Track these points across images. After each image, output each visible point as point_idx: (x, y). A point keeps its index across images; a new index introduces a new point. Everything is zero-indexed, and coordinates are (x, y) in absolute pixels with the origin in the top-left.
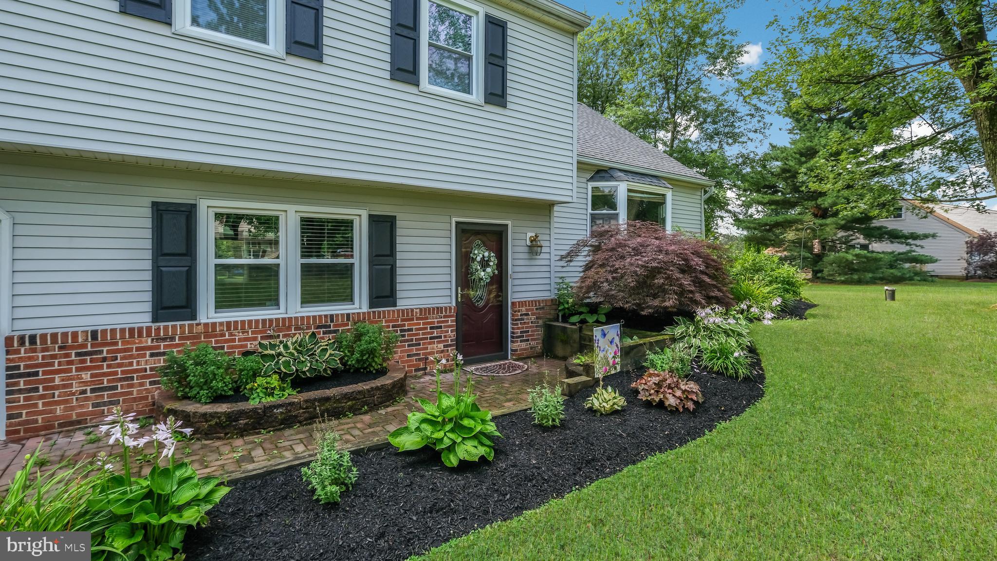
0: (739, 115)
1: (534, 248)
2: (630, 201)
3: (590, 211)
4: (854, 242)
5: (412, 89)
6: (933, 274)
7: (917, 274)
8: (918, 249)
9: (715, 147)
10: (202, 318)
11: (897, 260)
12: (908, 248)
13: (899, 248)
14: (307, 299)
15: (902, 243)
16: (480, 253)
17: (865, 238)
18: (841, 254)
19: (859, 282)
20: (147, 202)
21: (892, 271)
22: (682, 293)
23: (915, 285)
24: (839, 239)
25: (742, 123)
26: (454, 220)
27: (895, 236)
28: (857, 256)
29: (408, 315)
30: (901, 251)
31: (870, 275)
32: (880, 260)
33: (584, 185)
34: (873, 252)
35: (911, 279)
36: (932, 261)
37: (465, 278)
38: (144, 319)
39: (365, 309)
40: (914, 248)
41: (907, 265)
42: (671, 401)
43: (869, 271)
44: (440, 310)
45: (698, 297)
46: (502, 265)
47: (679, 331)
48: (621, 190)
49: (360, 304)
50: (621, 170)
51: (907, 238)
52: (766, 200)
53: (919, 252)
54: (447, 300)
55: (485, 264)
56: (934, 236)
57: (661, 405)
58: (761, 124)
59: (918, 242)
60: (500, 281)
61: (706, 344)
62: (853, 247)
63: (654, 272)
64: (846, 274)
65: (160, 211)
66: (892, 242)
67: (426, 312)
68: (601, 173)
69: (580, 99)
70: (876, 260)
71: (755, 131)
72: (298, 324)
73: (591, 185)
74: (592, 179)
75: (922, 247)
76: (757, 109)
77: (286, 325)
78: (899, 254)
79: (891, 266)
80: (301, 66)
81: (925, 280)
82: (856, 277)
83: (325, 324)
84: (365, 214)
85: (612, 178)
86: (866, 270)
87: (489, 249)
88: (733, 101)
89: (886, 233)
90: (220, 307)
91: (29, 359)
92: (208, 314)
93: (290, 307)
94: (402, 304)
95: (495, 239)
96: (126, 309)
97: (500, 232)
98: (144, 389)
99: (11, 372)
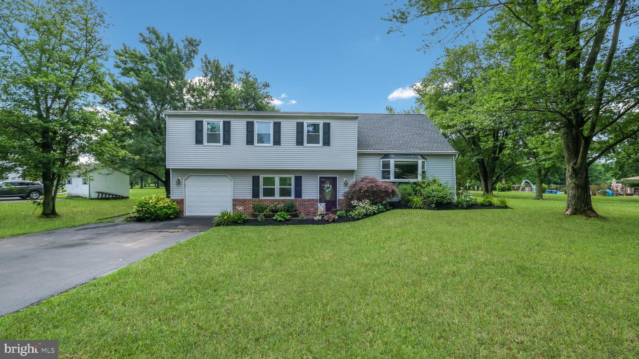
1: (346, 183)
2: (395, 166)
3: (381, 169)
5: (302, 147)
10: (260, 198)
14: (281, 195)
16: (327, 186)
20: (252, 176)
26: (319, 176)
29: (304, 201)
33: (379, 160)
37: (322, 192)
38: (251, 198)
44: (313, 200)
46: (335, 188)
48: (392, 162)
49: (293, 197)
50: (394, 154)
54: (316, 197)
55: (329, 188)
60: (334, 193)
65: (254, 177)
67: (309, 200)
68: (386, 156)
72: (279, 201)
73: (382, 160)
74: (382, 158)
77: (276, 200)
80: (277, 147)
83: (283, 201)
84: (294, 176)
85: (389, 158)
87: (331, 184)
90: (264, 196)
91: (236, 202)
92: (262, 197)
93: (277, 197)
94: (303, 198)
95: (333, 181)
96: (248, 195)
97: (335, 179)
98: (251, 210)
99: (233, 205)
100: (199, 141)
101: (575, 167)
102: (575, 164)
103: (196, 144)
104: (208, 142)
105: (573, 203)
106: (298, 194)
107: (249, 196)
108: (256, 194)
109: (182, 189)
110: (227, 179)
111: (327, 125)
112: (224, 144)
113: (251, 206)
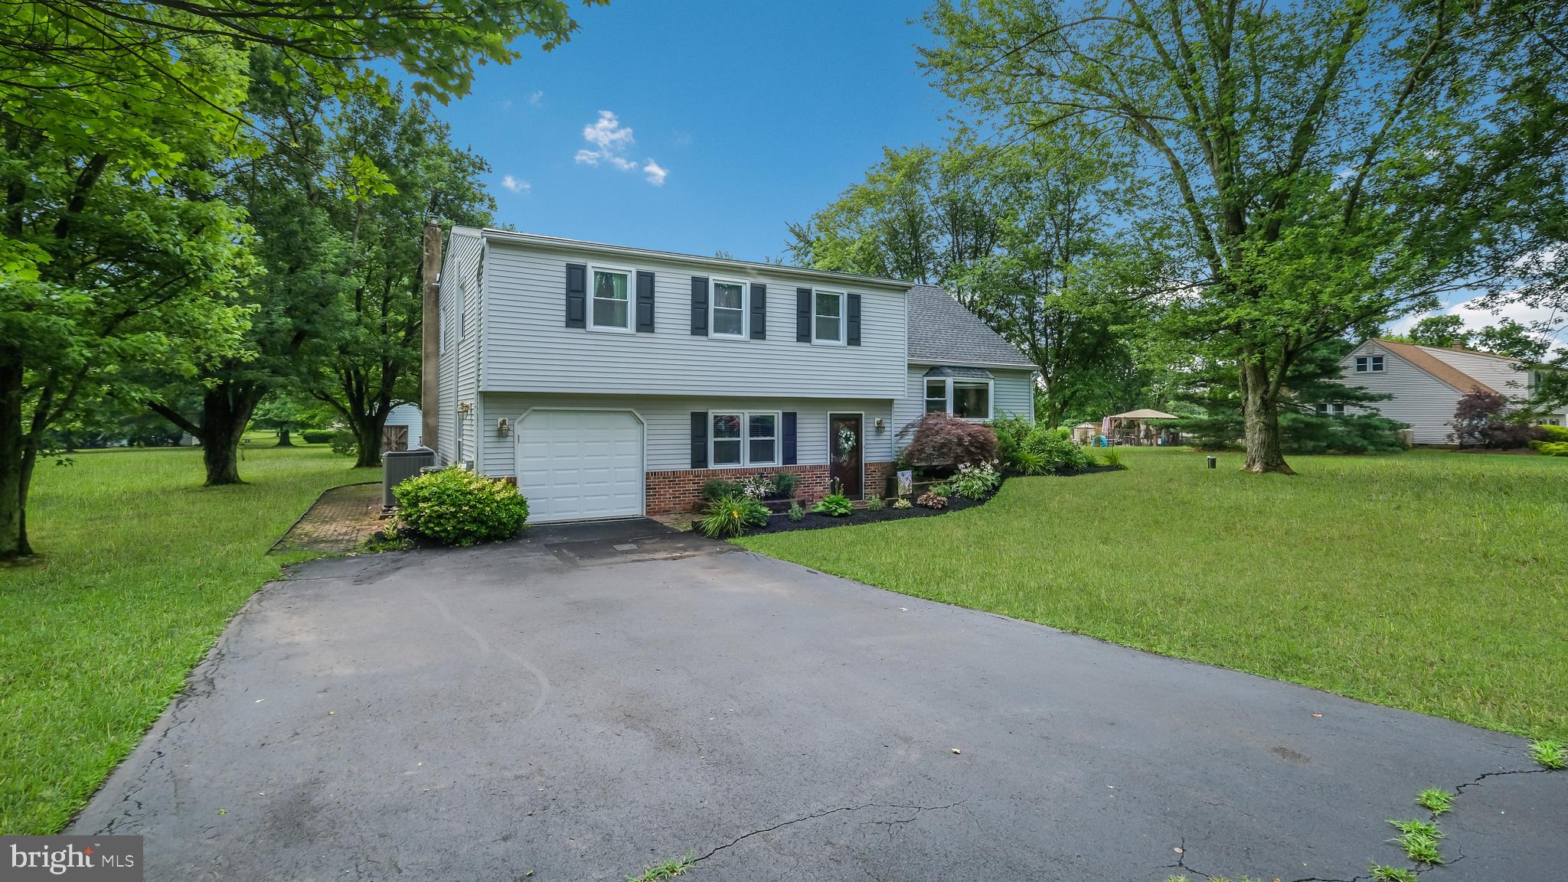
1: (880, 428)
2: (955, 390)
3: (925, 398)
5: (808, 345)
10: (710, 468)
12: (1364, 411)
13: (1357, 411)
14: (752, 460)
16: (844, 433)
20: (689, 412)
26: (828, 413)
29: (803, 469)
30: (1361, 414)
33: (920, 380)
37: (835, 448)
38: (688, 467)
39: (781, 465)
40: (1371, 411)
42: (931, 503)
44: (821, 467)
46: (858, 440)
48: (950, 382)
49: (778, 462)
50: (949, 367)
51: (1360, 399)
54: (825, 460)
55: (847, 439)
56: (1389, 397)
57: (926, 506)
60: (857, 450)
65: (695, 416)
67: (813, 468)
68: (933, 370)
72: (751, 472)
73: (926, 379)
74: (926, 375)
78: (1360, 417)
80: (757, 343)
83: (761, 472)
84: (780, 412)
85: (942, 374)
87: (850, 430)
89: (1336, 393)
90: (716, 462)
91: (654, 482)
92: (712, 466)
93: (745, 462)
94: (800, 463)
95: (855, 423)
96: (682, 462)
97: (858, 419)
98: (690, 499)
99: (648, 487)
100: (575, 319)
101: (1266, 397)
102: (1266, 392)
103: (568, 326)
104: (595, 324)
105: (1262, 454)
106: (790, 456)
107: (683, 464)
108: (699, 459)
109: (511, 450)
110: (626, 421)
111: (855, 301)
112: (638, 330)
113: (691, 487)
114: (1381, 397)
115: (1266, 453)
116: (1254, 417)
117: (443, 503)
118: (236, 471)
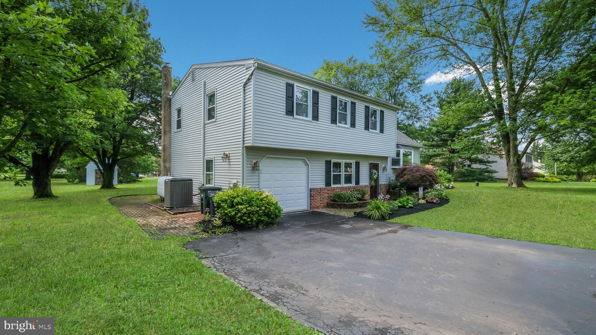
0: (421, 110)
1: (383, 170)
2: (403, 154)
4: (465, 163)
5: (368, 131)
6: (495, 178)
7: (489, 178)
8: (490, 167)
9: (411, 122)
11: (482, 172)
12: (486, 167)
13: (483, 167)
14: (345, 183)
15: (484, 165)
16: (374, 171)
17: (470, 162)
18: (461, 169)
19: (467, 181)
20: (325, 161)
21: (480, 176)
22: (430, 181)
23: (489, 182)
24: (459, 162)
25: (422, 113)
26: (369, 162)
27: (481, 162)
28: (466, 170)
29: (362, 187)
30: (484, 168)
31: (472, 178)
32: (475, 171)
34: (473, 168)
35: (487, 180)
36: (496, 172)
37: (371, 178)
38: (324, 186)
39: (355, 185)
40: (488, 167)
41: (486, 174)
42: (435, 201)
43: (471, 176)
44: (367, 186)
45: (433, 182)
46: (378, 174)
47: (429, 190)
48: (402, 151)
49: (353, 184)
50: (401, 145)
51: (486, 162)
52: (429, 145)
53: (491, 168)
55: (375, 174)
56: (496, 162)
57: (433, 202)
58: (430, 115)
59: (490, 164)
60: (378, 179)
61: (436, 193)
62: (465, 166)
63: (423, 176)
64: (462, 178)
66: (480, 164)
67: (365, 186)
69: (398, 129)
70: (474, 172)
71: (427, 117)
75: (491, 166)
76: (429, 108)
78: (483, 169)
79: (480, 174)
80: (352, 129)
81: (492, 180)
82: (466, 179)
83: (347, 189)
84: (354, 161)
85: (398, 148)
86: (470, 176)
87: (376, 170)
88: (418, 103)
89: (478, 160)
90: (334, 184)
91: (312, 193)
92: (333, 186)
93: (343, 184)
94: (361, 184)
95: (376, 167)
97: (377, 165)
98: (326, 201)
99: (311, 196)
100: (290, 112)
103: (286, 114)
104: (296, 115)
105: (516, 180)
106: (357, 182)
107: (322, 185)
108: (328, 184)
109: (258, 177)
110: (301, 164)
111: (382, 112)
112: (313, 119)
113: (326, 195)
114: (493, 162)
115: (517, 180)
116: (513, 166)
117: (252, 205)
118: (51, 191)
